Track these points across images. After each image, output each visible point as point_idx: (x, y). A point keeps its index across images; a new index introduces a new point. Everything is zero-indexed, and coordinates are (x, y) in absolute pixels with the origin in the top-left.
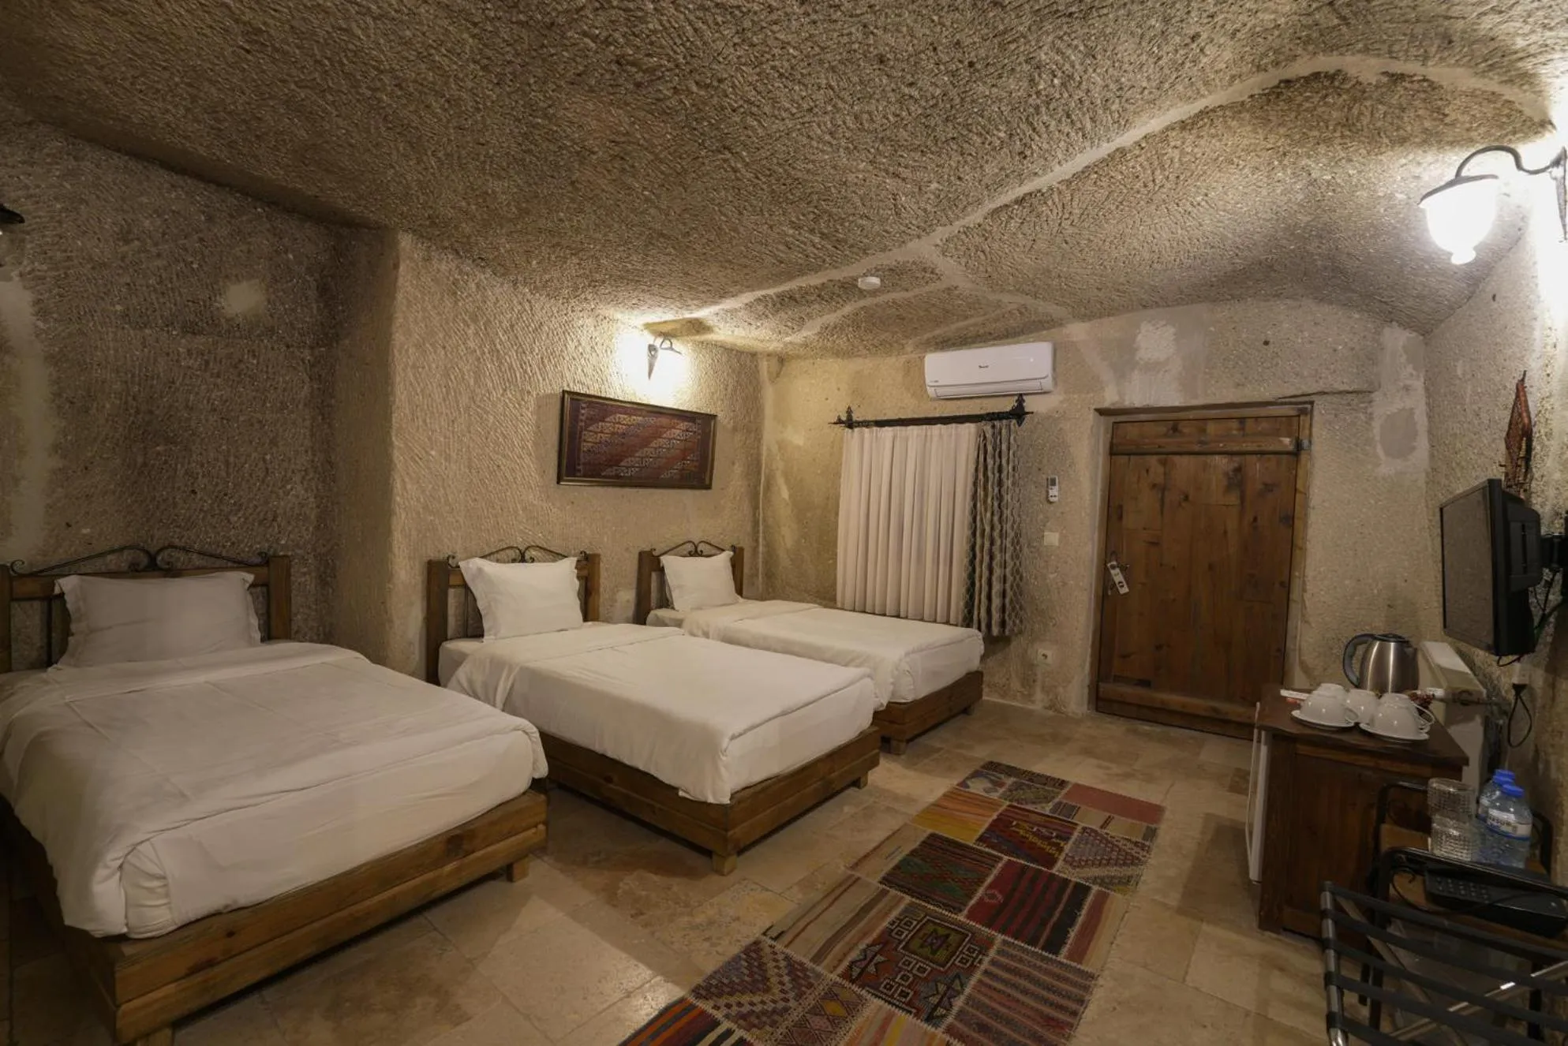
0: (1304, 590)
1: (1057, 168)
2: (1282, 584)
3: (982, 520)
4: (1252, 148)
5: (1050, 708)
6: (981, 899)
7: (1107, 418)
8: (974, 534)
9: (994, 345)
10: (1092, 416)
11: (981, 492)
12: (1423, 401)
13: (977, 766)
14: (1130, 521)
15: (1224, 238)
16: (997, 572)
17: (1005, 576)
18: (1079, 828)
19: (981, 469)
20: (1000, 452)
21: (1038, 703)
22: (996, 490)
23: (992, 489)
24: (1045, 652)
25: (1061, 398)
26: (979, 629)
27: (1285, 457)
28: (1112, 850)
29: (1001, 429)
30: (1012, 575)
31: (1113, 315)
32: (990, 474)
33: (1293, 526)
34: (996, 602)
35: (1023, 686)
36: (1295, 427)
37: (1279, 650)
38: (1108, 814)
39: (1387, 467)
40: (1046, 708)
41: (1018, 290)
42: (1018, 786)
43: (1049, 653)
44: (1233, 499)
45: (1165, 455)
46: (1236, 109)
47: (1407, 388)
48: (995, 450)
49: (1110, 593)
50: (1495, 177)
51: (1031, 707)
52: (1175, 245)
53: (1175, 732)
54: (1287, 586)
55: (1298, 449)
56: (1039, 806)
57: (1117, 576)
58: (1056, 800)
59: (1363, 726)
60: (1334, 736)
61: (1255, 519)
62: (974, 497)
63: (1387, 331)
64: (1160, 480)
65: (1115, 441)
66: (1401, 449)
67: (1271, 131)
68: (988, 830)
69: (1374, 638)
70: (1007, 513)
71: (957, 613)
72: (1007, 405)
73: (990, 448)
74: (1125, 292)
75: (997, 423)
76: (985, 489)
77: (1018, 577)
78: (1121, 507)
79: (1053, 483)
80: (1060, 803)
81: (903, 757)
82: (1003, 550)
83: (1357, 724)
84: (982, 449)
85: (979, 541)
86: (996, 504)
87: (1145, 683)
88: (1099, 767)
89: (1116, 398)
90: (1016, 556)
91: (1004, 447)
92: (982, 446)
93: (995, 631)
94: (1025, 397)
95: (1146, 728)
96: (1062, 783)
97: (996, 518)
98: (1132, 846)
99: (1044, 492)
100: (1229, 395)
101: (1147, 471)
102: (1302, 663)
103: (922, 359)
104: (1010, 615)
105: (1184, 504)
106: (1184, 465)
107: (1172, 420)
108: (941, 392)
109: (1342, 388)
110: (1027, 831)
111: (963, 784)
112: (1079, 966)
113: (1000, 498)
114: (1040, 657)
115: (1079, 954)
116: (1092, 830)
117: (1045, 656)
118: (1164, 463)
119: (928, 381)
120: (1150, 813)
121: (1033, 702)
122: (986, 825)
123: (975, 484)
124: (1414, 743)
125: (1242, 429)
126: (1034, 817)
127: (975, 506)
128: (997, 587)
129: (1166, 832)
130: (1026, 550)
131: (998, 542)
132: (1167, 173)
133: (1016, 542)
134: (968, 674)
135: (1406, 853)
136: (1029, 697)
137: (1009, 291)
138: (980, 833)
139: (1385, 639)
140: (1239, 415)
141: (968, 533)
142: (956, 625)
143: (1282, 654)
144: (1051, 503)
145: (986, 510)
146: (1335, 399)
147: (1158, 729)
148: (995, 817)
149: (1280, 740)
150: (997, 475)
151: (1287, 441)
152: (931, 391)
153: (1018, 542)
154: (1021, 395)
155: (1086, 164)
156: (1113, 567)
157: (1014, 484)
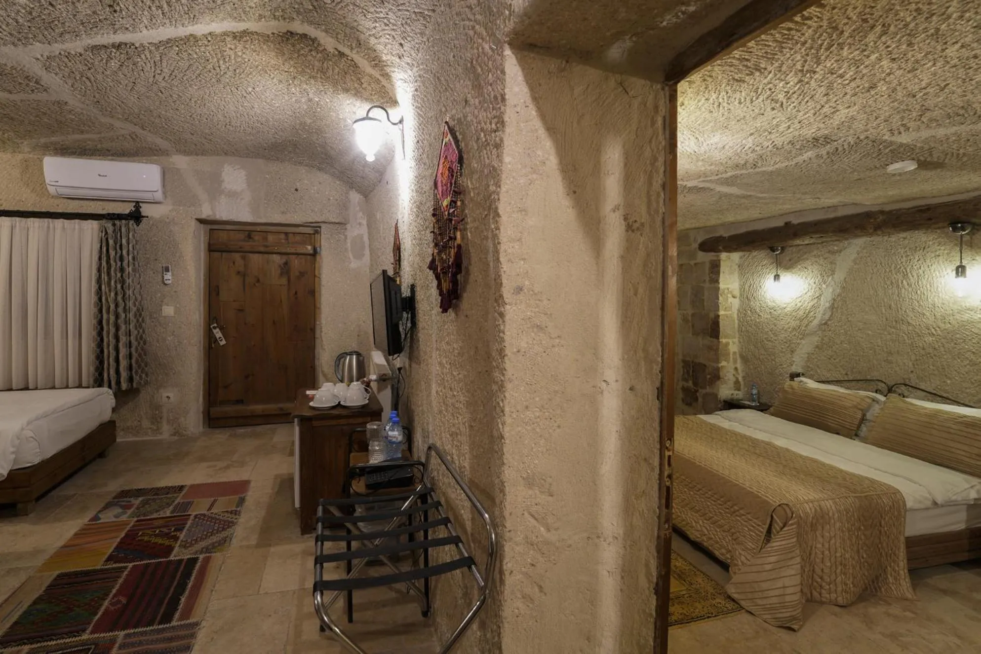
0: (321, 332)
1: (145, 31)
2: (311, 329)
3: (107, 300)
4: (276, 67)
5: (174, 435)
6: (106, 610)
7: (206, 226)
8: (101, 311)
9: (112, 160)
10: (193, 223)
11: (104, 277)
12: (367, 231)
13: (109, 498)
14: (224, 296)
15: (267, 121)
16: (123, 339)
17: (130, 342)
18: (192, 517)
19: (104, 259)
20: (121, 246)
21: (166, 433)
22: (119, 275)
23: (116, 275)
24: (169, 395)
25: (171, 207)
26: (110, 387)
27: (309, 257)
28: (215, 523)
29: (120, 227)
30: (137, 340)
31: (205, 155)
32: (112, 262)
33: (314, 296)
34: (123, 363)
35: (153, 423)
36: (313, 241)
37: (312, 367)
38: (213, 499)
39: (355, 264)
40: (172, 435)
41: (126, 119)
42: (144, 503)
43: (171, 395)
44: (284, 281)
45: (244, 253)
46: (266, 38)
47: (360, 224)
48: (116, 244)
49: (213, 346)
50: (380, 121)
51: (160, 437)
52: (239, 115)
53: (259, 429)
54: (313, 330)
55: (315, 253)
56: (161, 512)
57: (218, 333)
58: (176, 502)
59: (342, 403)
60: (329, 412)
61: (296, 293)
62: (99, 281)
63: (351, 193)
64: (242, 269)
65: (211, 242)
66: (359, 256)
67: (286, 60)
68: (116, 548)
69: (347, 354)
70: (129, 292)
71: (89, 377)
72: (127, 209)
73: (111, 242)
74: (210, 140)
75: (117, 222)
76: (109, 274)
77: (142, 342)
78: (218, 287)
79: (167, 270)
80: (179, 503)
81: (31, 515)
82: (127, 322)
83: (339, 402)
84: (104, 242)
85: (105, 316)
86: (119, 286)
87: (240, 402)
88: (209, 467)
89: (210, 213)
90: (139, 326)
91: (124, 241)
92: (104, 239)
93: (124, 386)
94: (141, 204)
95: (241, 431)
96: (181, 488)
97: (119, 298)
98: (229, 515)
99: (160, 277)
100: (277, 218)
101: (234, 263)
102: (323, 372)
103: (41, 161)
104: (136, 373)
105: (257, 284)
106: (255, 258)
107: (248, 230)
108: (62, 191)
109: (333, 220)
110: (151, 536)
111: (96, 518)
112: (188, 621)
113: (123, 282)
114: (165, 400)
115: (187, 614)
116: (202, 515)
117: (168, 397)
118: (244, 258)
119: (47, 181)
120: (240, 488)
121: (161, 434)
122: (114, 545)
123: (99, 270)
124: (363, 406)
125: (287, 239)
126: (156, 523)
127: (100, 288)
128: (123, 351)
129: (251, 496)
130: (148, 320)
131: (123, 315)
132: (227, 64)
133: (139, 314)
134: (101, 425)
135: (358, 468)
136: (158, 431)
137: (118, 119)
138: (108, 554)
139: (351, 354)
140: (286, 230)
141: (95, 310)
142: (88, 387)
143: (313, 368)
144: (166, 284)
145: (110, 291)
146: (331, 226)
147: (249, 429)
148: (123, 535)
149: (305, 421)
150: (119, 264)
151: (309, 247)
152: (52, 190)
153: (140, 315)
154: (138, 202)
155: (169, 37)
156: (215, 328)
157: (134, 270)
